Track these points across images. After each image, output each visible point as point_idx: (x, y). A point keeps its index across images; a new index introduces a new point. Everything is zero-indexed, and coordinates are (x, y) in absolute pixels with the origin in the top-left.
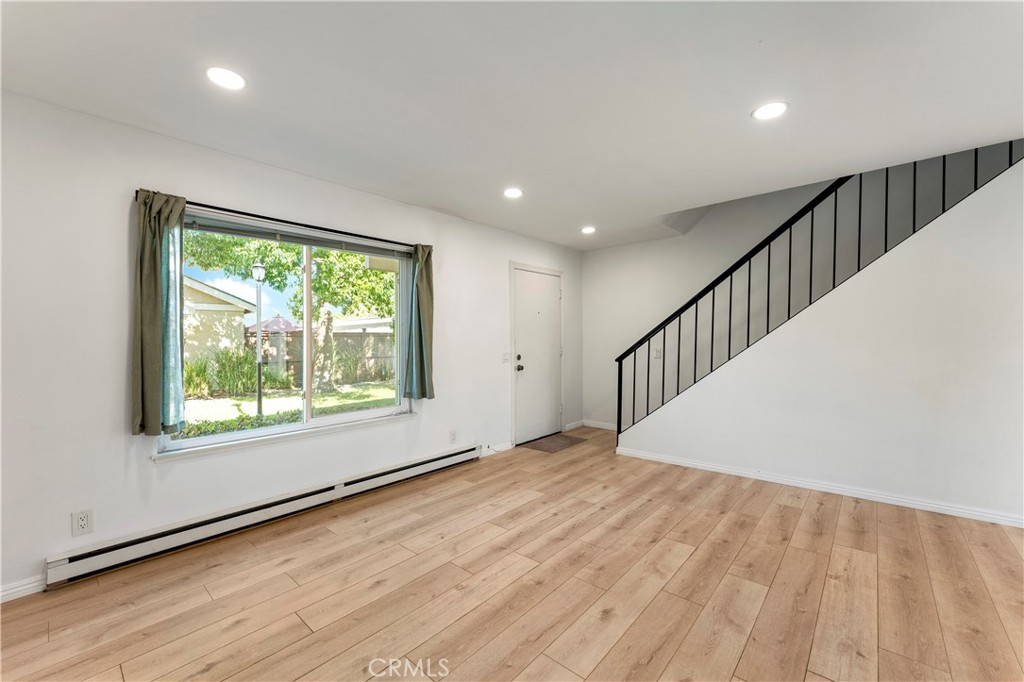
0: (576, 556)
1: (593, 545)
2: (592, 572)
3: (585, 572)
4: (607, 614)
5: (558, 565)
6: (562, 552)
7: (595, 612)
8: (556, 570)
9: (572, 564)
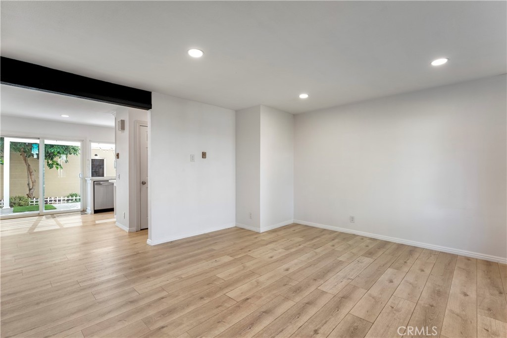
0: (298, 292)
1: (287, 299)
2: (290, 284)
3: (294, 284)
4: (287, 270)
5: (307, 287)
6: (306, 294)
7: (291, 271)
8: (308, 285)
9: (300, 287)
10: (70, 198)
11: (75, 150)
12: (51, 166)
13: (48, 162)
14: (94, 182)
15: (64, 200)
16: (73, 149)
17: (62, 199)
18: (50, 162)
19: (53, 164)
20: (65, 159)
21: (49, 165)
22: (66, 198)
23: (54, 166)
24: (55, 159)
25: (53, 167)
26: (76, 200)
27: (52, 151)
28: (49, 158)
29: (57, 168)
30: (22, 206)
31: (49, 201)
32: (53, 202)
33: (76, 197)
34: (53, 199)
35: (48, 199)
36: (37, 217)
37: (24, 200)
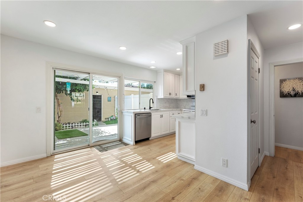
14: (135, 114)
17: (82, 124)
30: (57, 130)
31: (74, 126)
32: (76, 127)
33: (85, 123)
34: (76, 124)
35: (68, 125)
36: (89, 149)
37: (59, 126)
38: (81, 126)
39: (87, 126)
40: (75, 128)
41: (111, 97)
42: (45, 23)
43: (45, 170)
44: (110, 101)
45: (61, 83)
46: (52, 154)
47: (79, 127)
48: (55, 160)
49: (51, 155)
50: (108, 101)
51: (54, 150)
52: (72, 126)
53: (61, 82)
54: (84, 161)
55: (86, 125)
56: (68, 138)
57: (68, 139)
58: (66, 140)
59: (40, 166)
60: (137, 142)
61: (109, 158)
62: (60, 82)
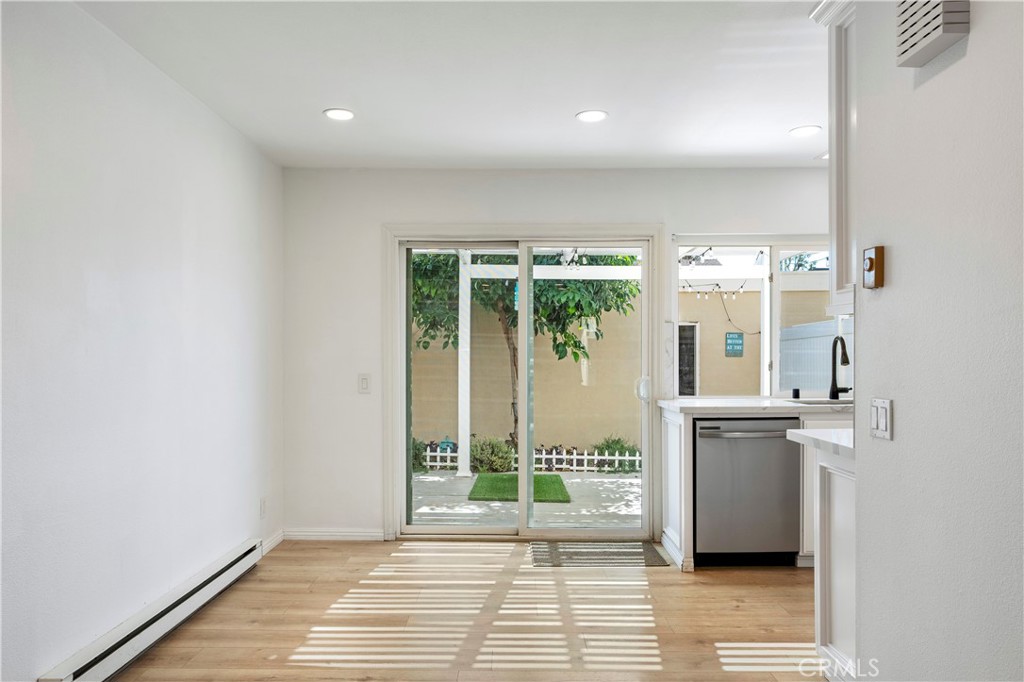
10: (607, 457)
11: (619, 296)
12: (560, 350)
13: (555, 339)
14: (695, 420)
15: (590, 463)
16: (614, 290)
17: (586, 457)
18: (561, 339)
19: (566, 343)
20: (595, 326)
21: (558, 346)
22: (596, 457)
23: (569, 350)
24: (570, 329)
25: (565, 354)
26: (621, 463)
27: (563, 300)
28: (557, 325)
29: (576, 355)
30: (496, 470)
31: (554, 461)
32: (564, 466)
33: (621, 455)
34: (565, 456)
35: (554, 456)
36: (511, 546)
37: (500, 455)
38: (580, 463)
39: (606, 468)
40: (561, 469)
41: (741, 336)
42: (328, 118)
43: (351, 572)
44: (739, 354)
45: (507, 284)
46: (399, 535)
47: (575, 467)
48: (393, 555)
49: (397, 539)
50: (728, 354)
51: (409, 522)
52: (548, 461)
53: (509, 280)
54: (455, 578)
55: (601, 464)
56: (500, 500)
57: (496, 504)
58: (488, 505)
59: (352, 559)
60: (705, 561)
61: (536, 589)
62: (505, 280)
